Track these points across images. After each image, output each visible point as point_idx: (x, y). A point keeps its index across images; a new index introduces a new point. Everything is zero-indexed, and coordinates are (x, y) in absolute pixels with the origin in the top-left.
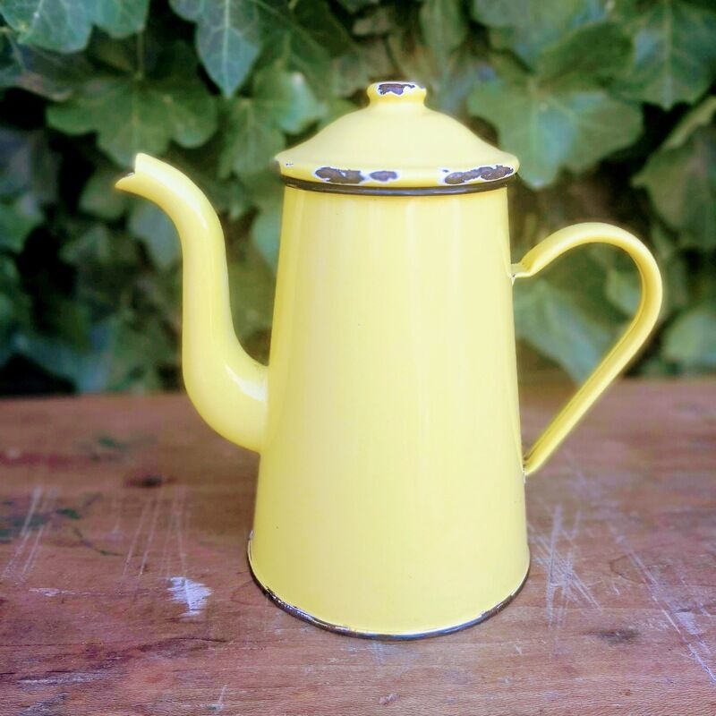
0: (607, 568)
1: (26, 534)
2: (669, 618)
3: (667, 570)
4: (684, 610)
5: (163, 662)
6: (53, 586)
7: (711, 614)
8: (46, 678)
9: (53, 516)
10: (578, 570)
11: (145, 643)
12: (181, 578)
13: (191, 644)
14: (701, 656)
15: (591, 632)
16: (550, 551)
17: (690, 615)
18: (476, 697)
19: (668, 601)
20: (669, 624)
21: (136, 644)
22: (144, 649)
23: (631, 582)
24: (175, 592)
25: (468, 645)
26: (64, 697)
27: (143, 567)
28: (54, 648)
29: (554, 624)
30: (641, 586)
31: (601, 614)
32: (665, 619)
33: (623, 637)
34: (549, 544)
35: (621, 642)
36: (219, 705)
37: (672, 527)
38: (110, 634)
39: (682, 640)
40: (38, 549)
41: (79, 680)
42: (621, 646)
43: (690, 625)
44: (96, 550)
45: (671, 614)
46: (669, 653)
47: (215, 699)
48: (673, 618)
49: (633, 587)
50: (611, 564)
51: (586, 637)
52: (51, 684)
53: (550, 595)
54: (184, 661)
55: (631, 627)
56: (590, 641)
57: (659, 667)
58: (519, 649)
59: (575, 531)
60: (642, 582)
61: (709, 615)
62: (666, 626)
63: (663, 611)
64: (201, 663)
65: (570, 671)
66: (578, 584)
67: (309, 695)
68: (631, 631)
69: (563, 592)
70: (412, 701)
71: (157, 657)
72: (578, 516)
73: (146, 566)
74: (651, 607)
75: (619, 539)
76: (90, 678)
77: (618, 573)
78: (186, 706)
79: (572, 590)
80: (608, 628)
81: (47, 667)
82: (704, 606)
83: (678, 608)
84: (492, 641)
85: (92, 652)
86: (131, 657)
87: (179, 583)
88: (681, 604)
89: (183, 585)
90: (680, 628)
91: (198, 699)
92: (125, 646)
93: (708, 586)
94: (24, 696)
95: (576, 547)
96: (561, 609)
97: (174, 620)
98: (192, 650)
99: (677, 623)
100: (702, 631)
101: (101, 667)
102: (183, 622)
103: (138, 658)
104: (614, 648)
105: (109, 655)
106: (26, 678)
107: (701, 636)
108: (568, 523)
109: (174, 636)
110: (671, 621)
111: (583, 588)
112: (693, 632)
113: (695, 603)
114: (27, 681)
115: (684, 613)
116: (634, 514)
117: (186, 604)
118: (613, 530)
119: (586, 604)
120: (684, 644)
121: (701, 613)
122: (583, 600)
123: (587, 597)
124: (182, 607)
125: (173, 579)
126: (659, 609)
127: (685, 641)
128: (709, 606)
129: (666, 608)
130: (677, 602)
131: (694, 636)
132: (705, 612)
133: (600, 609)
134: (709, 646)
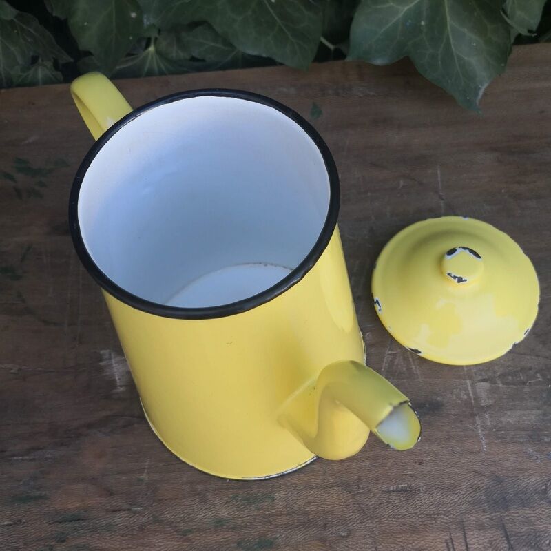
2: (470, 388)
4: (484, 380)
5: (104, 439)
6: (13, 361)
7: (503, 384)
8: (27, 455)
11: (89, 420)
12: (108, 351)
13: (122, 421)
14: (482, 427)
17: (486, 385)
19: (474, 369)
20: (468, 395)
21: (83, 422)
22: (89, 426)
24: (105, 367)
26: (42, 472)
27: (78, 338)
28: (27, 427)
31: (421, 385)
32: (466, 389)
33: (430, 409)
35: (429, 413)
36: (144, 476)
38: (64, 413)
39: (472, 410)
41: (50, 456)
42: (427, 419)
43: (483, 395)
44: (39, 319)
45: (472, 384)
46: (459, 425)
47: (141, 471)
48: (473, 387)
52: (31, 460)
53: (385, 365)
54: (118, 437)
55: (439, 399)
57: (449, 437)
61: (501, 385)
62: (465, 397)
63: (468, 381)
64: (130, 440)
68: (438, 403)
69: (397, 361)
71: (99, 435)
74: (460, 377)
76: (56, 453)
78: (124, 478)
79: (404, 359)
80: (422, 400)
81: (26, 445)
82: (500, 377)
83: (480, 378)
86: (81, 435)
87: (107, 357)
88: (483, 373)
89: (110, 358)
90: (475, 399)
91: (130, 472)
92: (76, 424)
94: (16, 472)
97: (108, 397)
98: (123, 427)
99: (475, 394)
100: (491, 402)
101: (62, 445)
103: (87, 435)
105: (66, 432)
106: (14, 456)
107: (489, 407)
109: (109, 413)
110: (470, 391)
112: (484, 403)
113: (495, 372)
114: (15, 458)
115: (482, 383)
117: (114, 380)
119: (411, 374)
120: (473, 415)
121: (495, 383)
122: (409, 370)
123: (413, 366)
124: (112, 383)
125: (102, 352)
126: (465, 379)
127: (475, 412)
128: (504, 375)
129: (471, 378)
130: (481, 371)
131: (483, 407)
132: (499, 382)
133: (421, 380)
134: (491, 417)
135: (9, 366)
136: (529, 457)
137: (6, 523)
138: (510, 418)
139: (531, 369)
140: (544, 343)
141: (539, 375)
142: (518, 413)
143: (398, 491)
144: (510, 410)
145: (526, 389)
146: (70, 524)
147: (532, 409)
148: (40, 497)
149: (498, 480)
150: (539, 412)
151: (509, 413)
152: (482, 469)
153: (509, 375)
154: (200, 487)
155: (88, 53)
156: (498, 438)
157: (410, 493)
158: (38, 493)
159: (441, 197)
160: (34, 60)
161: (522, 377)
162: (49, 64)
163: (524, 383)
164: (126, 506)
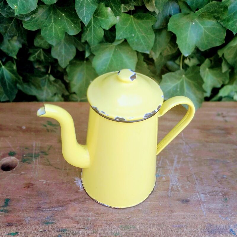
0: (186, 179)
1: (34, 160)
2: (198, 196)
3: (201, 180)
4: (202, 194)
5: (75, 205)
6: (45, 179)
7: (209, 195)
8: (48, 209)
9: (40, 153)
10: (178, 179)
11: (71, 199)
12: (77, 178)
13: (82, 200)
14: (204, 208)
15: (178, 200)
16: (172, 172)
17: (204, 195)
18: (149, 218)
19: (199, 190)
20: (198, 198)
21: (68, 199)
22: (71, 201)
23: (191, 184)
24: (76, 183)
25: (148, 203)
26: (54, 215)
27: (67, 174)
28: (49, 200)
29: (170, 197)
30: (194, 185)
31: (182, 194)
32: (197, 196)
33: (186, 201)
34: (172, 169)
35: (185, 203)
36: (90, 218)
37: (206, 165)
38: (62, 196)
39: (200, 203)
40: (39, 166)
41: (57, 210)
42: (185, 204)
43: (203, 198)
44: (54, 167)
45: (199, 195)
46: (196, 207)
47: (89, 216)
48: (199, 196)
49: (192, 186)
50: (187, 177)
51: (177, 201)
52: (50, 211)
53: (170, 188)
54: (80, 205)
55: (189, 199)
56: (178, 202)
57: (193, 211)
58: (160, 204)
59: (180, 165)
60: (194, 184)
61: (208, 196)
62: (197, 199)
63: (198, 194)
64: (85, 206)
65: (172, 211)
66: (178, 184)
67: (110, 216)
68: (188, 200)
69: (174, 187)
70: (134, 218)
71: (74, 204)
72: (182, 160)
73: (68, 173)
74: (195, 192)
75: (191, 168)
76: (59, 209)
77: (189, 181)
78: (82, 218)
79: (176, 186)
80: (183, 199)
81: (48, 206)
82: (208, 193)
83: (201, 193)
84: (154, 201)
85: (58, 201)
86: (68, 203)
87: (77, 179)
88: (202, 192)
89: (78, 180)
90: (200, 199)
91: (85, 216)
92: (66, 200)
93: (210, 186)
94: (44, 214)
95: (179, 171)
96: (172, 192)
97: (77, 192)
98: (82, 202)
99: (200, 198)
100: (206, 200)
101: (61, 206)
102: (79, 193)
103: (70, 204)
104: (183, 205)
105: (62, 202)
106: (44, 209)
107: (205, 202)
108: (178, 162)
109: (78, 197)
110: (199, 197)
111: (179, 185)
112: (203, 201)
113: (206, 192)
114: (44, 210)
116: (196, 159)
117: (80, 187)
118: (190, 165)
119: (179, 191)
120: (200, 204)
121: (207, 195)
122: (178, 189)
123: (179, 188)
124: (79, 188)
125: (75, 178)
126: (196, 193)
127: (201, 203)
128: (209, 193)
129: (198, 193)
130: (201, 191)
131: (203, 202)
132: (208, 194)
133: (182, 193)
134: (206, 205)
135: (43, 181)
136: (220, 218)
137: (40, 231)
138: (212, 206)
139: (217, 191)
140: (221, 184)
141: (220, 193)
142: (215, 204)
143: (177, 227)
144: (212, 203)
145: (217, 197)
146: (63, 232)
147: (219, 203)
148: (53, 223)
149: (210, 225)
150: (222, 204)
151: (212, 204)
152: (205, 221)
153: (211, 193)
154: (109, 222)
155: (74, 93)
156: (209, 212)
157: (181, 228)
158: (52, 222)
159: (184, 140)
160: (55, 94)
161: (215, 193)
162: (60, 96)
163: (216, 195)
164: (83, 227)
